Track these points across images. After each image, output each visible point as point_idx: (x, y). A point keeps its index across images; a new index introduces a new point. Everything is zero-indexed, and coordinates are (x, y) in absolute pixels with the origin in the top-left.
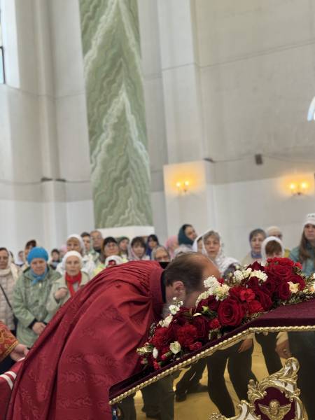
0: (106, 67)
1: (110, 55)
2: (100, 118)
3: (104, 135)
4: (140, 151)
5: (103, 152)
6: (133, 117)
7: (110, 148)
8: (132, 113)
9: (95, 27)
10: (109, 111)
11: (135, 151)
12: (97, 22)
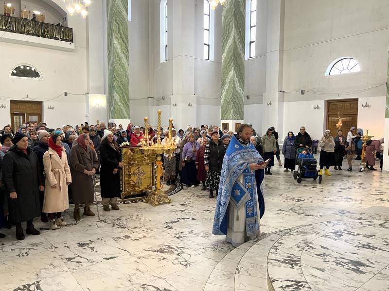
1: (230, 55)
2: (225, 79)
3: (226, 85)
7: (227, 90)
8: (237, 77)
9: (226, 45)
10: (228, 77)
12: (227, 42)
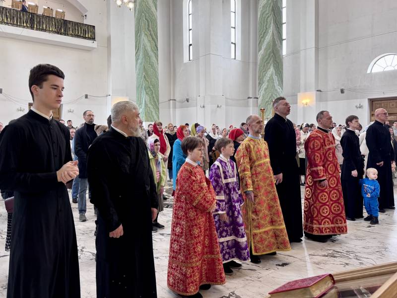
0: (267, 57)
1: (268, 52)
2: (263, 77)
3: (264, 84)
4: (279, 90)
5: (263, 91)
6: (276, 77)
7: (266, 89)
8: (276, 75)
9: (264, 41)
11: (276, 90)
12: (265, 39)
